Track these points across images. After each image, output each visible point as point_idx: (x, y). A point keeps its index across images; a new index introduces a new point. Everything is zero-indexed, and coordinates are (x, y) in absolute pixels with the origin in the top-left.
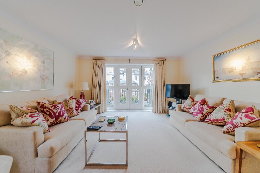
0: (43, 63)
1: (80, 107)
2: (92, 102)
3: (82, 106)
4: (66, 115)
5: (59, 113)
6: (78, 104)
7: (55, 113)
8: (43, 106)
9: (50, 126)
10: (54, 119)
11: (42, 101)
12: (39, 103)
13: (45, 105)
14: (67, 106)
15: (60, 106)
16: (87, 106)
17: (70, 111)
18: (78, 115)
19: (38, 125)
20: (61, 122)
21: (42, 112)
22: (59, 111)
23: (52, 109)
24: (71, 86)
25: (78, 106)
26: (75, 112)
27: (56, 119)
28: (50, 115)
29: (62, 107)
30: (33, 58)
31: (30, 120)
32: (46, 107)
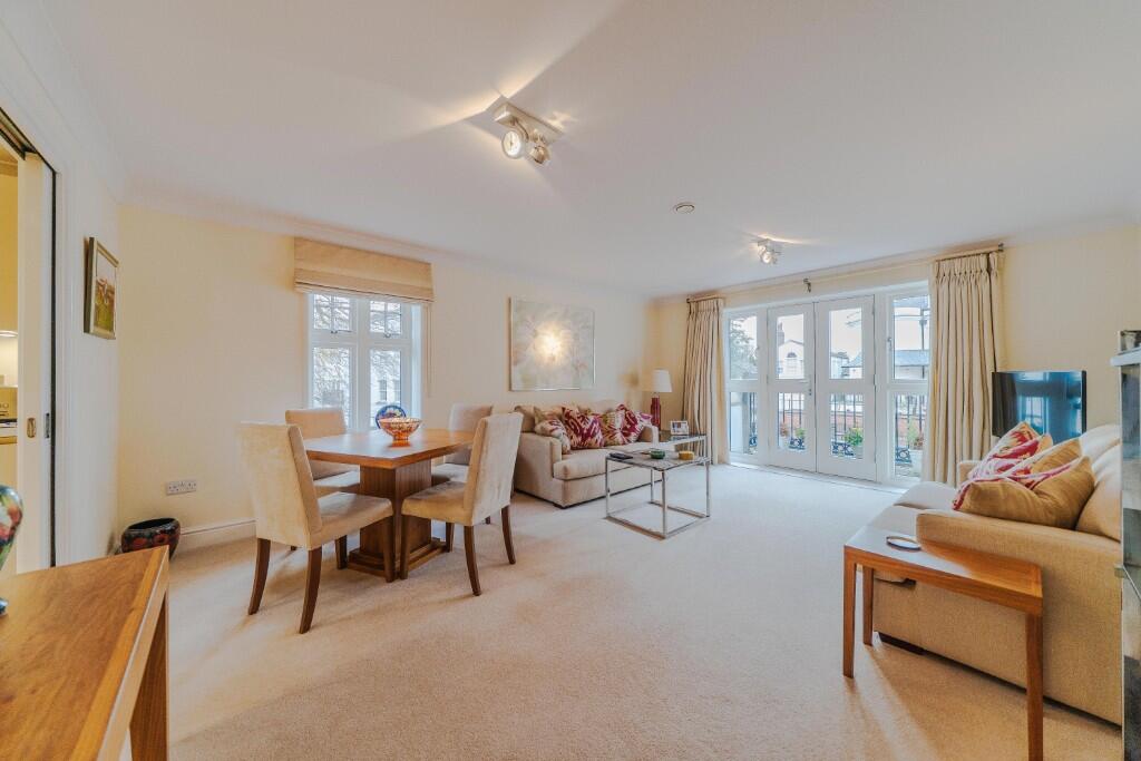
0: (576, 337)
1: (633, 429)
2: (679, 425)
3: (639, 427)
4: (599, 436)
5: (589, 430)
6: (629, 423)
7: (582, 429)
8: (568, 415)
9: (573, 448)
10: (580, 439)
11: (568, 407)
12: (564, 409)
13: (571, 414)
14: (606, 422)
15: (592, 418)
16: (650, 430)
17: (610, 432)
18: (624, 444)
19: (558, 438)
20: (590, 447)
21: (566, 423)
22: (588, 426)
23: (579, 421)
24: (634, 381)
25: (629, 426)
26: (619, 437)
27: (583, 440)
28: (575, 431)
29: (595, 421)
30: (562, 333)
31: (550, 427)
32: (571, 417)
